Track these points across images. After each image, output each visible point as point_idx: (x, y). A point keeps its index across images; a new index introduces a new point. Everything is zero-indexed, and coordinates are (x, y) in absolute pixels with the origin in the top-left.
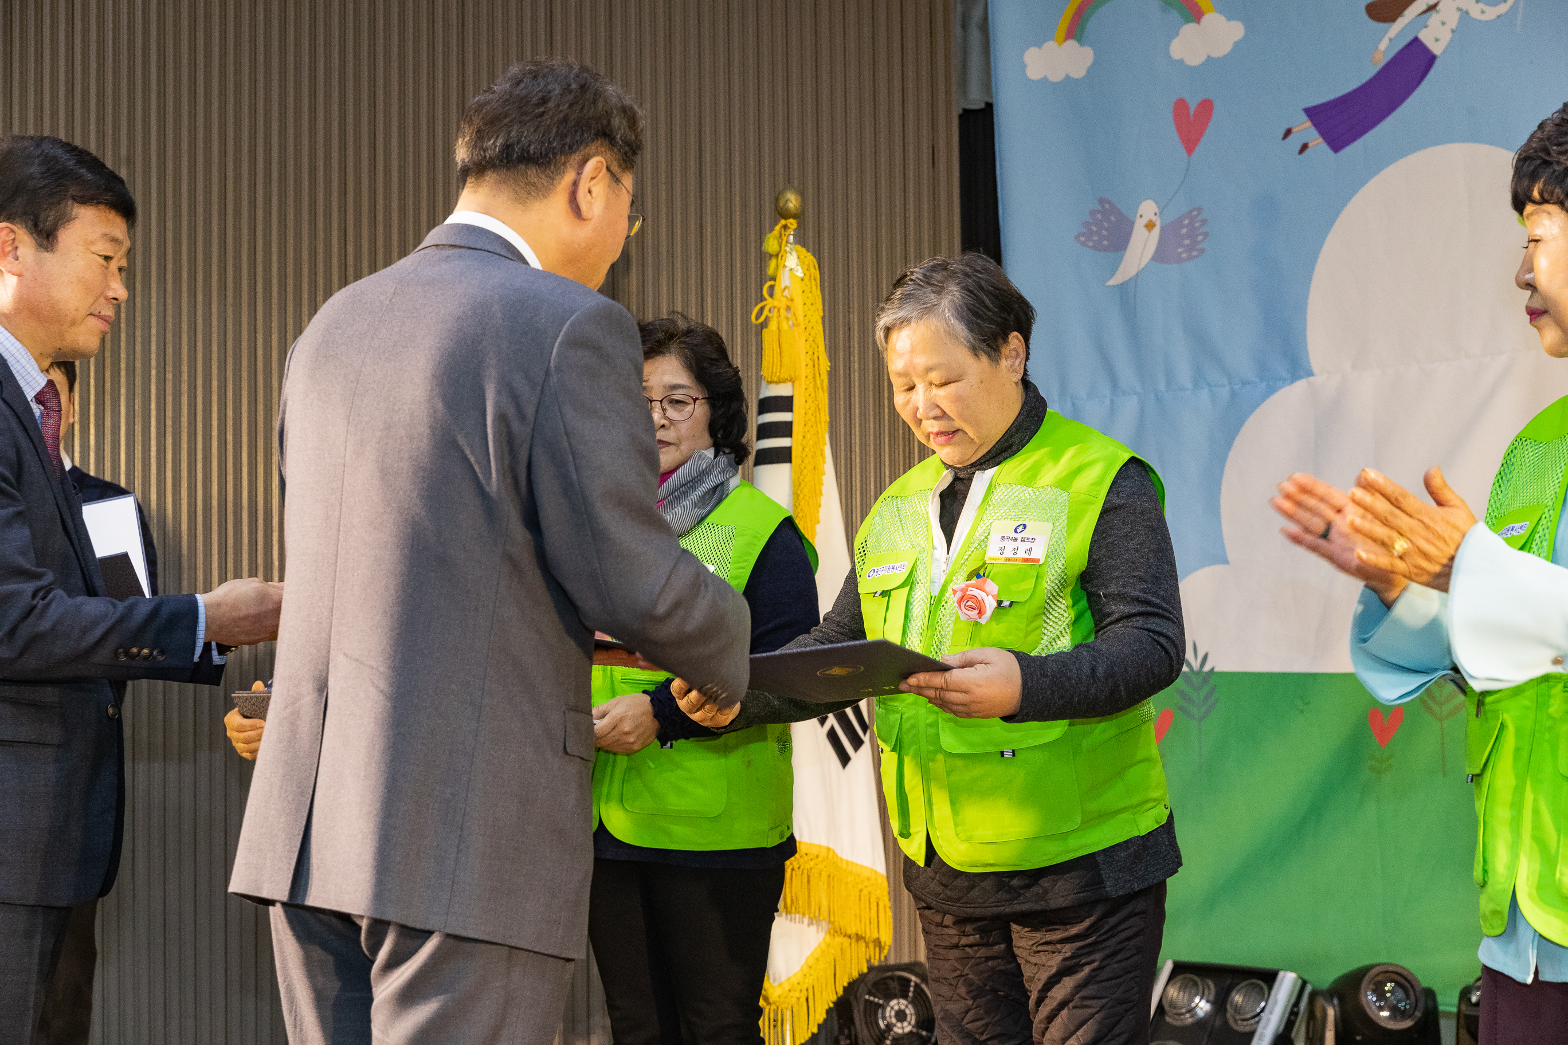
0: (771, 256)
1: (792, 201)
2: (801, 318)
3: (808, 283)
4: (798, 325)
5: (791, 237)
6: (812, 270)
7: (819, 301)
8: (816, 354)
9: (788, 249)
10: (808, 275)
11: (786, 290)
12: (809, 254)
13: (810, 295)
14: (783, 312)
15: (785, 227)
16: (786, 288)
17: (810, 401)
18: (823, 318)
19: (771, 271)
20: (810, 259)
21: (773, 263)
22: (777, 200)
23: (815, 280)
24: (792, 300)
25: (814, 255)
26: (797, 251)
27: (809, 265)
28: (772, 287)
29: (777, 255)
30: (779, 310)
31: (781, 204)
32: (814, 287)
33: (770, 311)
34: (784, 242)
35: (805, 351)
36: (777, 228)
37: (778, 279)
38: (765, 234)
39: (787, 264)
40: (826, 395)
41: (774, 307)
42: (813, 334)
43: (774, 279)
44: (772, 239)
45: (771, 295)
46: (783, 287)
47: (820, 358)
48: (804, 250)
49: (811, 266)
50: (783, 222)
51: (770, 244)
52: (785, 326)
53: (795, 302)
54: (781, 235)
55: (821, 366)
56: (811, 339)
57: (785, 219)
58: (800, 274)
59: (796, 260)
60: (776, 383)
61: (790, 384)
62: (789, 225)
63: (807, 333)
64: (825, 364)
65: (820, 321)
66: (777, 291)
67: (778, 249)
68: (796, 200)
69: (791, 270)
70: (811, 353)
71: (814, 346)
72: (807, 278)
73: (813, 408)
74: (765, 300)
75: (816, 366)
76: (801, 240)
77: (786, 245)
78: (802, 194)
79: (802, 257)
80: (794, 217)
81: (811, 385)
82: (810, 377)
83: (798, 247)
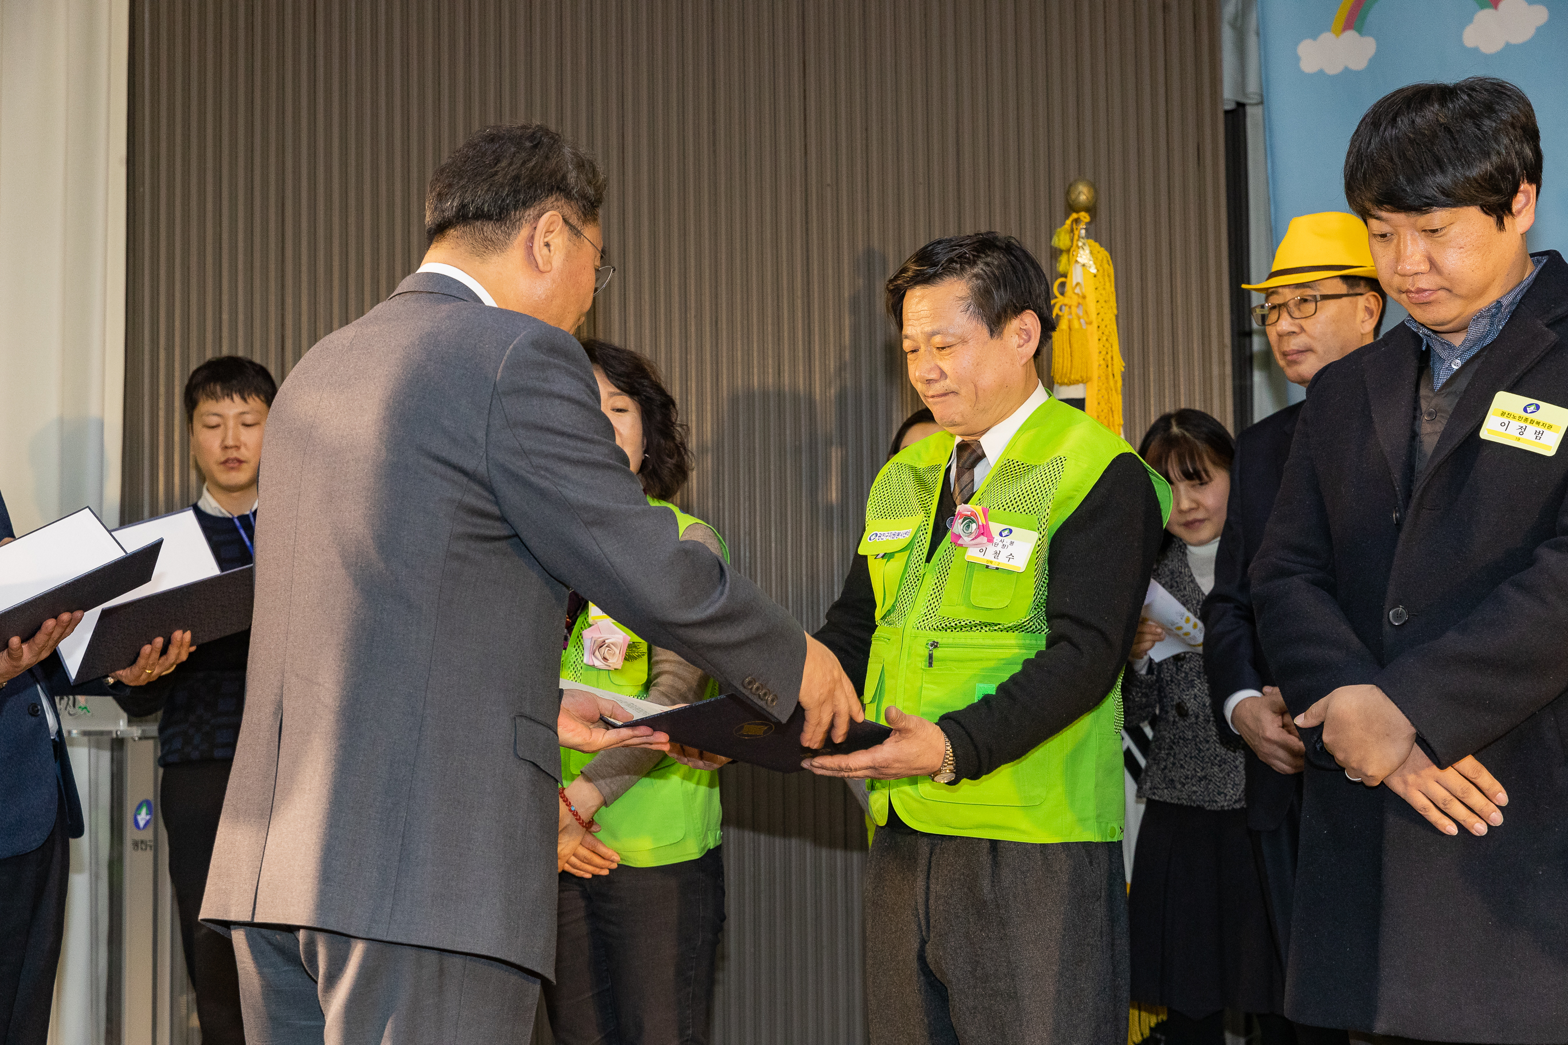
0: (1061, 251)
1: (1083, 194)
2: (1093, 316)
3: (1101, 280)
4: (1091, 323)
5: (1083, 232)
6: (1106, 266)
7: (1113, 298)
8: (1110, 354)
9: (1080, 244)
10: (1101, 271)
11: (1078, 287)
12: (1103, 249)
13: (1103, 292)
14: (1074, 310)
15: (1077, 221)
16: (1078, 284)
17: (1103, 403)
18: (1117, 317)
19: (1061, 267)
20: (1104, 254)
21: (1064, 259)
22: (1068, 193)
23: (1109, 276)
24: (1084, 297)
25: (1106, 250)
26: (1090, 246)
27: (1102, 261)
28: (1063, 285)
29: (1068, 251)
30: (1070, 307)
31: (1073, 197)
32: (1108, 284)
33: (1061, 309)
34: (1076, 237)
35: (1098, 351)
36: (1068, 222)
37: (1069, 276)
38: (1055, 228)
39: (1079, 259)
40: (1120, 397)
41: (1066, 305)
42: (1106, 333)
43: (1065, 276)
44: (1063, 234)
45: (1062, 294)
46: (1074, 283)
47: (1114, 358)
48: (1097, 245)
49: (1105, 261)
50: (1074, 216)
51: (1062, 238)
52: (1076, 324)
53: (1087, 299)
54: (1072, 231)
55: (1115, 366)
56: (1105, 338)
57: (1077, 212)
58: (1093, 270)
59: (1089, 256)
60: (1066, 384)
61: (1081, 386)
62: (1082, 218)
63: (1100, 332)
64: (1119, 365)
65: (1114, 318)
66: (1068, 288)
67: (1070, 244)
68: (1089, 191)
69: (1084, 265)
70: (1104, 353)
71: (1108, 345)
72: (1099, 276)
73: (1105, 411)
74: (1056, 297)
75: (1110, 366)
76: (1093, 233)
77: (1078, 240)
78: (1094, 186)
79: (1095, 252)
80: (1087, 210)
81: (1104, 387)
82: (1103, 378)
83: (1091, 242)
